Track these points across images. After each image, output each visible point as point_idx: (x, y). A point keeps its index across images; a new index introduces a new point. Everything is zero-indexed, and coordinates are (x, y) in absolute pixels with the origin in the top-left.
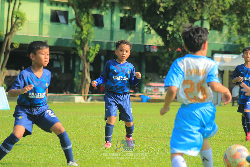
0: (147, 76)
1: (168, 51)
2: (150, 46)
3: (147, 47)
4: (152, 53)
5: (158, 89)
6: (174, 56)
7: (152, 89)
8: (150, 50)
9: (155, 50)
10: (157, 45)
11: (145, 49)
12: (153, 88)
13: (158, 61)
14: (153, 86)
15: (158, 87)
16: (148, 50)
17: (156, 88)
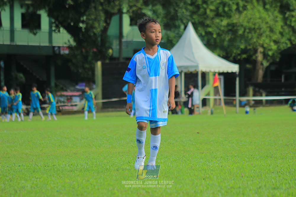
0: (58, 84)
1: (82, 52)
2: (59, 47)
3: (56, 49)
4: (63, 55)
5: (71, 99)
6: (90, 58)
7: (64, 99)
8: (60, 52)
9: (67, 52)
10: (68, 46)
11: (54, 51)
12: (66, 98)
13: (70, 64)
14: (66, 95)
15: (71, 96)
16: (57, 52)
17: (69, 98)
